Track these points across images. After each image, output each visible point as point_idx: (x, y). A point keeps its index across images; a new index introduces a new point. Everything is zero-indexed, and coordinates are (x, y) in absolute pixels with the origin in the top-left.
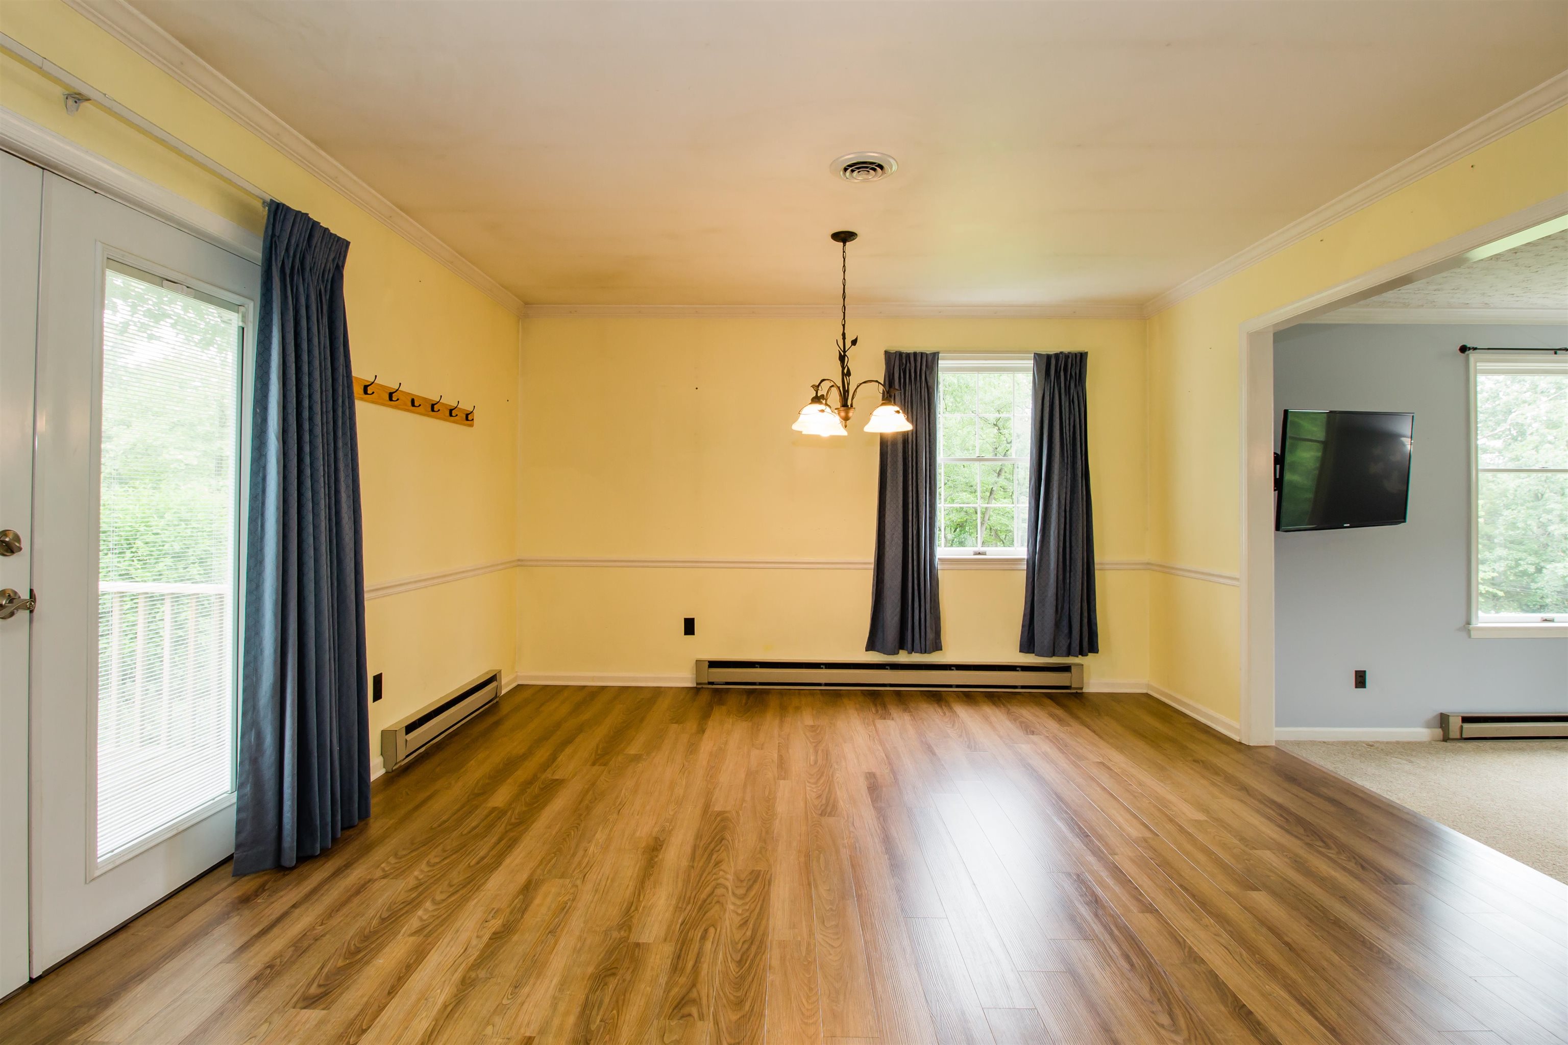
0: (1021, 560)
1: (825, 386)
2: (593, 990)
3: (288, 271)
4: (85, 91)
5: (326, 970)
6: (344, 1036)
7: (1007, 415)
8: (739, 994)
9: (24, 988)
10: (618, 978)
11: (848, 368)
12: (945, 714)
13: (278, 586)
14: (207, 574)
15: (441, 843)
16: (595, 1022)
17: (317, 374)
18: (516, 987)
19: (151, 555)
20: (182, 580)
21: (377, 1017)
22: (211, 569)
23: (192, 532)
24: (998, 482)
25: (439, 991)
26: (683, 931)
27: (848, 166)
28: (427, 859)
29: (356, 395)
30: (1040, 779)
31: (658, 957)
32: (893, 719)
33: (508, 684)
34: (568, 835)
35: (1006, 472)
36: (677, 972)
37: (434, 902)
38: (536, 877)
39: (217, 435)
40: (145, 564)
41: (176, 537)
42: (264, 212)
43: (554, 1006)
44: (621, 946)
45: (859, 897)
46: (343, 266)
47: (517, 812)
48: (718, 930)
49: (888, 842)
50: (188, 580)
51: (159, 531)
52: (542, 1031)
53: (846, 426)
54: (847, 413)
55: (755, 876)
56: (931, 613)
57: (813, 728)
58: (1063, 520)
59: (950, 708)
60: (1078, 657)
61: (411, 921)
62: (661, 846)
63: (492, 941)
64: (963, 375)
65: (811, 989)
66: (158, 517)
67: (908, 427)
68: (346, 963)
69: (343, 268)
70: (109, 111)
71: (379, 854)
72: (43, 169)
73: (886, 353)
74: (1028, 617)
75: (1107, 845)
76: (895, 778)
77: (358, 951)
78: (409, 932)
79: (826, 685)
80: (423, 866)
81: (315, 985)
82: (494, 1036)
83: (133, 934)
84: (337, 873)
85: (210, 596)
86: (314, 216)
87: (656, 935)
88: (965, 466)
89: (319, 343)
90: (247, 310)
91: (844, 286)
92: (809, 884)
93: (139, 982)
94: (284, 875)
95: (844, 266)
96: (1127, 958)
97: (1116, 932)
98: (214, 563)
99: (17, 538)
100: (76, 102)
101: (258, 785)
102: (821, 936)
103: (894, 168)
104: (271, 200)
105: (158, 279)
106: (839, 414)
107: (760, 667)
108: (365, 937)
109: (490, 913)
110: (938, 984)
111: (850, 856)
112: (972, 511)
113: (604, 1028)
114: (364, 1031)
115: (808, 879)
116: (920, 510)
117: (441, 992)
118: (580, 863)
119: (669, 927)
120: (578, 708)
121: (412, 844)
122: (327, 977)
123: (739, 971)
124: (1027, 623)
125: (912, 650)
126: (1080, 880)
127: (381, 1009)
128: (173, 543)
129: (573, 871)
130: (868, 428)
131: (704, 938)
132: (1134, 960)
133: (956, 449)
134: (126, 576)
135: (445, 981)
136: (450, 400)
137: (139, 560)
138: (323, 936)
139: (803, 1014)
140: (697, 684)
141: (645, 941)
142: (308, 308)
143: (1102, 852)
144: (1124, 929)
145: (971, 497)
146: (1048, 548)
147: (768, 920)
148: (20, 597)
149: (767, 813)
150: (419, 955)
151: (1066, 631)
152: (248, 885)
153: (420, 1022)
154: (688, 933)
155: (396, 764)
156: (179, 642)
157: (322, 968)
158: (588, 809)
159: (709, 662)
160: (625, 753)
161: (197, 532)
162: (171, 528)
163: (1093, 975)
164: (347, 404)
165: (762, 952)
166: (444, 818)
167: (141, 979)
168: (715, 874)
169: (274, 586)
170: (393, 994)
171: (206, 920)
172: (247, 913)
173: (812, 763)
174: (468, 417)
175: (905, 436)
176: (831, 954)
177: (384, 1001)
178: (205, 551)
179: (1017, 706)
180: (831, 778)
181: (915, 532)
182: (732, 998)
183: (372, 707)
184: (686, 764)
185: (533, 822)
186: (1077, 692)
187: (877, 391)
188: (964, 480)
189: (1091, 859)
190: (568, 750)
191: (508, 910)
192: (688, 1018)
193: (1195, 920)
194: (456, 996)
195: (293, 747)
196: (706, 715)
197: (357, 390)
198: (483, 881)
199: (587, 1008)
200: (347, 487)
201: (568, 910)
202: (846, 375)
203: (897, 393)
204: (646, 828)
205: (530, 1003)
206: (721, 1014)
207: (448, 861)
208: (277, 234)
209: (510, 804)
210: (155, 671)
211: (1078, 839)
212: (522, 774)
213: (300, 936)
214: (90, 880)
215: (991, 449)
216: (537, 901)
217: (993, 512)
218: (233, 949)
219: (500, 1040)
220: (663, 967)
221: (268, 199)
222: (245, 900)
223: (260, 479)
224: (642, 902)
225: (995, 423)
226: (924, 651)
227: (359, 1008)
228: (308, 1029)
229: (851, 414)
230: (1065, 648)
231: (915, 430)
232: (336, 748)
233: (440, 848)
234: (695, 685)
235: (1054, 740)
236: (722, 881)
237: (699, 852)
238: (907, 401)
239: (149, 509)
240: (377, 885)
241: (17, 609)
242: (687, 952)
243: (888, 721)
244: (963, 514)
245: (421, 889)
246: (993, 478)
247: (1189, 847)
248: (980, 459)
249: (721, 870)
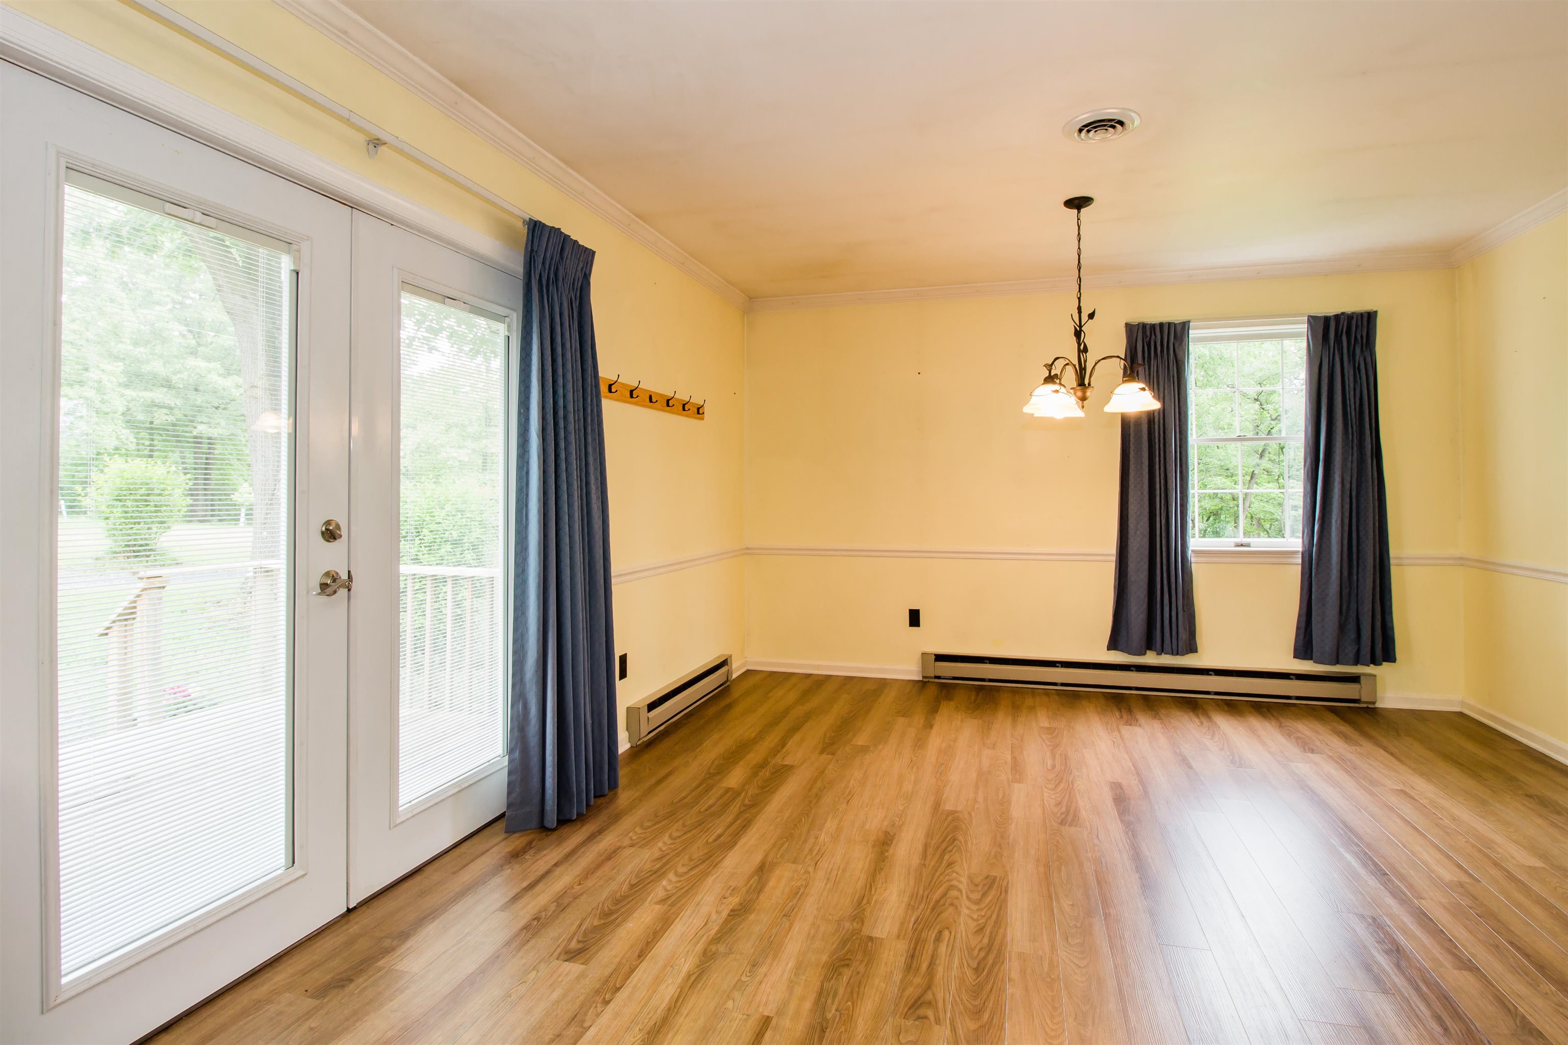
0: (1296, 552)
1: (1059, 364)
2: (826, 979)
3: (544, 283)
4: (384, 137)
5: (584, 928)
6: (600, 992)
7: (1272, 388)
8: (977, 1003)
9: (343, 916)
10: (852, 969)
11: (1085, 344)
12: (1202, 723)
13: (540, 570)
14: (479, 559)
15: (682, 818)
16: (830, 1012)
17: (569, 376)
18: (754, 966)
19: (435, 542)
20: (459, 565)
21: (629, 977)
22: (482, 555)
23: (466, 522)
24: (1261, 464)
25: (683, 960)
26: (916, 930)
27: (1083, 126)
28: (669, 832)
29: (602, 394)
30: (1322, 804)
31: (892, 953)
32: (1140, 726)
33: (738, 668)
34: (799, 822)
35: (1270, 453)
36: (912, 971)
37: (676, 874)
38: (770, 859)
39: (483, 434)
40: (430, 550)
41: (454, 526)
42: (524, 231)
43: (790, 989)
44: (854, 937)
45: (1107, 916)
46: (590, 274)
47: (750, 794)
48: (953, 934)
49: (1138, 859)
50: (464, 564)
51: (441, 521)
52: (780, 1012)
53: (1083, 407)
54: (1084, 393)
55: (991, 883)
56: (1184, 611)
57: (1050, 731)
58: (1347, 507)
59: (1209, 718)
60: (1369, 666)
61: (657, 890)
62: (892, 841)
63: (730, 917)
64: (1216, 346)
65: (1055, 1009)
66: (439, 508)
67: (1156, 405)
68: (600, 923)
69: (590, 277)
70: (401, 152)
71: (627, 823)
72: (352, 207)
73: (1127, 325)
74: (1304, 618)
75: (1410, 886)
76: (1146, 792)
77: (611, 913)
78: (655, 900)
79: (1063, 684)
80: (666, 838)
81: (575, 940)
82: (735, 1010)
83: (426, 878)
84: (592, 838)
85: (483, 579)
86: (565, 231)
87: (889, 932)
88: (1220, 446)
89: (571, 346)
90: (512, 320)
91: (1079, 256)
92: (1050, 897)
93: (431, 921)
94: (547, 836)
95: (1079, 234)
96: (1439, 1019)
97: (1424, 988)
98: (484, 549)
99: (338, 527)
100: (375, 147)
101: (525, 751)
102: (1065, 953)
103: (1137, 123)
104: (530, 218)
105: (441, 298)
106: (1075, 394)
107: (990, 663)
108: (616, 900)
109: (728, 889)
110: (1201, 1022)
111: (1096, 871)
112: (1229, 497)
113: (840, 1018)
114: (618, 989)
115: (1049, 891)
116: (1169, 495)
117: (685, 961)
118: (811, 850)
119: (902, 924)
120: (806, 695)
121: (656, 816)
122: (585, 934)
123: (976, 979)
124: (1303, 625)
125: (1161, 651)
126: (1376, 924)
127: (632, 971)
128: (452, 531)
129: (805, 858)
130: (1108, 409)
131: (938, 939)
132: (1448, 1024)
133: (1208, 428)
134: (416, 560)
135: (688, 951)
136: (683, 396)
137: (425, 547)
138: (581, 895)
139: (1047, 1034)
140: (924, 677)
141: (877, 936)
142: (561, 315)
143: (1404, 894)
144: (1433, 986)
145: (1228, 482)
146: (1329, 539)
147: (1006, 929)
148: (340, 577)
149: (1001, 816)
150: (664, 924)
151: (1353, 635)
152: (518, 841)
153: (667, 987)
154: (922, 932)
155: (640, 739)
156: (458, 619)
157: (580, 925)
158: (818, 797)
159: (935, 655)
160: (852, 743)
161: (471, 521)
162: (450, 518)
163: (1394, 1034)
164: (595, 402)
165: (1001, 961)
166: (683, 794)
167: (433, 918)
168: (947, 875)
169: (537, 571)
170: (642, 958)
171: (484, 870)
172: (517, 868)
173: (1049, 767)
174: (699, 411)
175: (1151, 417)
176: (1076, 974)
177: (634, 963)
178: (477, 538)
179: (1292, 719)
180: (1071, 786)
181: (1163, 522)
182: (969, 1006)
183: (619, 684)
184: (914, 759)
185: (765, 805)
186: (1368, 707)
187: (1117, 367)
188: (1219, 463)
189: (1390, 901)
190: (797, 737)
191: (744, 889)
192: (924, 1020)
193: (1531, 985)
194: (698, 966)
195: (553, 718)
196: (934, 710)
197: (604, 388)
198: (721, 858)
199: (822, 995)
200: (596, 479)
201: (801, 895)
202: (1082, 352)
203: (1141, 369)
204: (876, 821)
205: (767, 983)
206: (958, 1020)
207: (689, 835)
208: (535, 249)
209: (744, 786)
210: (438, 646)
211: (1373, 877)
212: (754, 756)
213: (561, 893)
214: (393, 826)
215: (1251, 427)
216: (771, 883)
217: (1254, 498)
218: (507, 899)
219: (740, 1016)
220: (897, 965)
221: (527, 218)
222: (515, 856)
223: (524, 473)
224: (874, 895)
225: (1256, 397)
226: (1176, 652)
227: (613, 967)
228: (570, 980)
229: (1088, 394)
230: (1351, 655)
231: (1162, 410)
232: (589, 721)
233: (681, 822)
234: (921, 679)
235: (1340, 761)
236: (955, 883)
237: (930, 851)
238: (1152, 377)
239: (433, 501)
240: (627, 852)
241: (338, 588)
242: (921, 952)
243: (1134, 727)
244: (1217, 501)
245: (664, 860)
246: (1255, 459)
247: (1521, 898)
248: (1240, 439)
249: (954, 872)
